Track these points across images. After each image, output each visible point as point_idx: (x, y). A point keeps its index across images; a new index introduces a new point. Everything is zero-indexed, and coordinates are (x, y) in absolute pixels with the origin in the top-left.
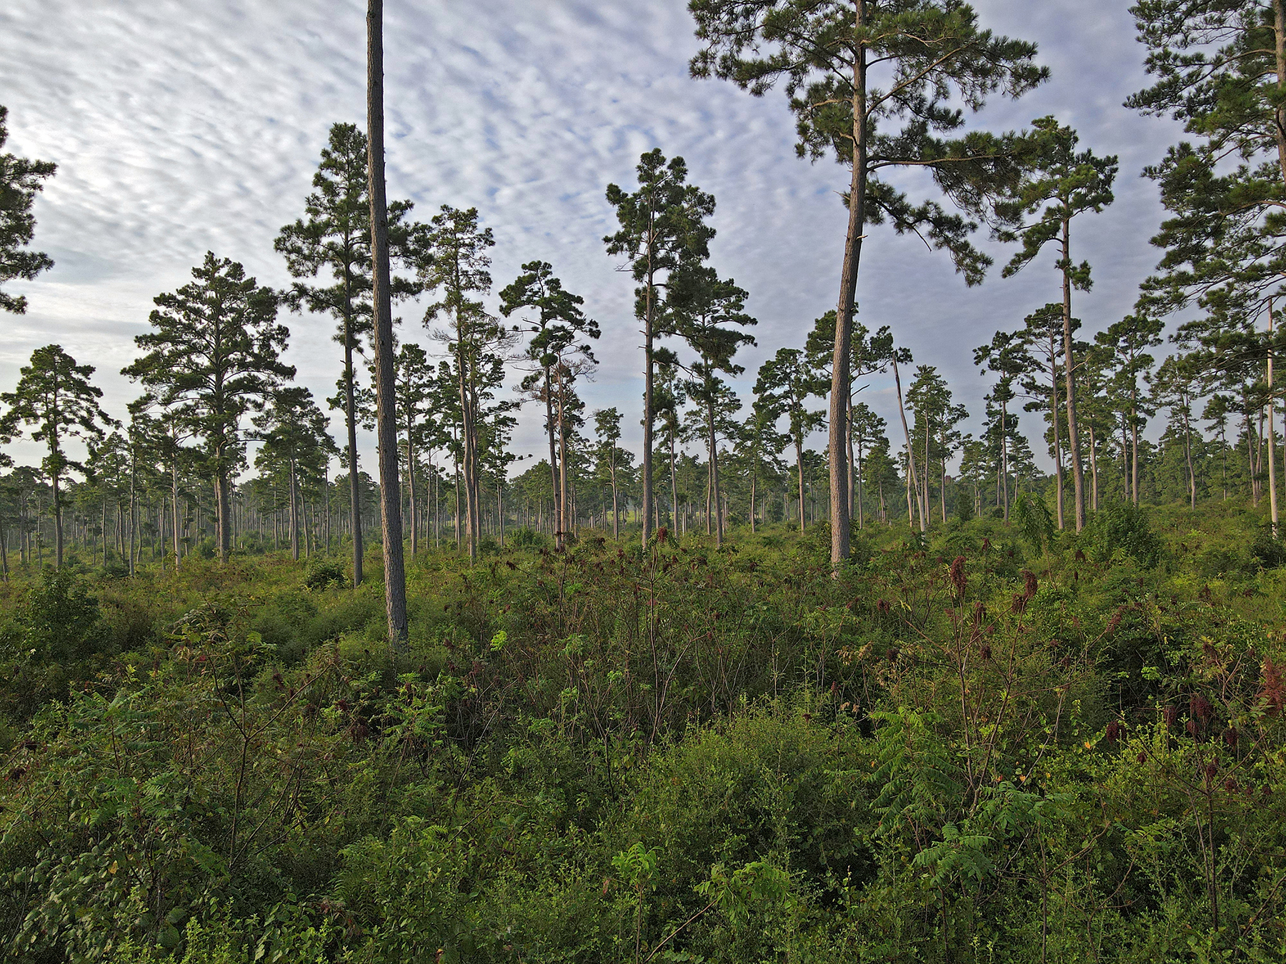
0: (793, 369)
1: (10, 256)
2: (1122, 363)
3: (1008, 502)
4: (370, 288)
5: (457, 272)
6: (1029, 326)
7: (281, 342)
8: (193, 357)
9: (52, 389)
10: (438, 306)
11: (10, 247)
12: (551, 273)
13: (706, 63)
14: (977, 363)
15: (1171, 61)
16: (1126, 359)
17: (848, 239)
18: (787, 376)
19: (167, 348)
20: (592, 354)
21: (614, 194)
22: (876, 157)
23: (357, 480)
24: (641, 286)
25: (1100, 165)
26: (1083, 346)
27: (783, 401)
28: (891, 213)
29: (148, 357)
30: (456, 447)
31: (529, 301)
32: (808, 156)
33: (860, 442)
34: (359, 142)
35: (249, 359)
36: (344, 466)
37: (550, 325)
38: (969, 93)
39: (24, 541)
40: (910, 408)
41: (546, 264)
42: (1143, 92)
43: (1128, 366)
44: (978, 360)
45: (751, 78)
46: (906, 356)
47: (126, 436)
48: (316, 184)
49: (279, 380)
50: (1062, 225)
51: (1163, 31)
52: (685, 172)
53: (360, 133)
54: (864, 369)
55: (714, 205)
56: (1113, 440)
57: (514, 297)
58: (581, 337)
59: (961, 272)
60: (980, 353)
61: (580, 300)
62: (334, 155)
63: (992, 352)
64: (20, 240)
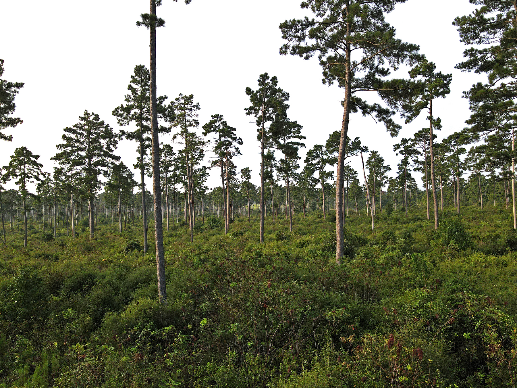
0: (321, 153)
1: (6, 119)
2: (453, 151)
3: (407, 202)
4: (150, 130)
5: (185, 120)
6: (416, 137)
7: (115, 146)
8: (79, 152)
9: (23, 165)
10: (177, 134)
11: (6, 115)
12: (223, 119)
13: (286, 49)
14: (394, 151)
15: (474, 52)
16: (455, 149)
17: (343, 121)
18: (318, 156)
19: (69, 149)
20: (240, 151)
21: (249, 91)
22: (355, 87)
23: (145, 194)
24: (259, 128)
25: (445, 77)
26: (437, 145)
27: (317, 166)
28: (360, 108)
29: (61, 153)
30: (185, 184)
31: (214, 130)
32: (327, 83)
33: (347, 181)
34: (146, 72)
35: (102, 153)
36: (140, 189)
37: (223, 139)
38: (392, 63)
39: (12, 218)
40: (367, 168)
41: (221, 115)
42: (462, 63)
43: (455, 152)
44: (395, 149)
45: (304, 52)
46: (366, 149)
47: (52, 178)
48: (129, 89)
49: (114, 161)
50: (429, 102)
51: (471, 37)
52: (277, 82)
53: (146, 69)
54: (349, 155)
55: (289, 97)
56: (449, 180)
57: (208, 128)
58: (235, 144)
59: (389, 131)
60: (396, 147)
61: (235, 129)
62: (136, 77)
63: (401, 146)
64: (10, 112)
